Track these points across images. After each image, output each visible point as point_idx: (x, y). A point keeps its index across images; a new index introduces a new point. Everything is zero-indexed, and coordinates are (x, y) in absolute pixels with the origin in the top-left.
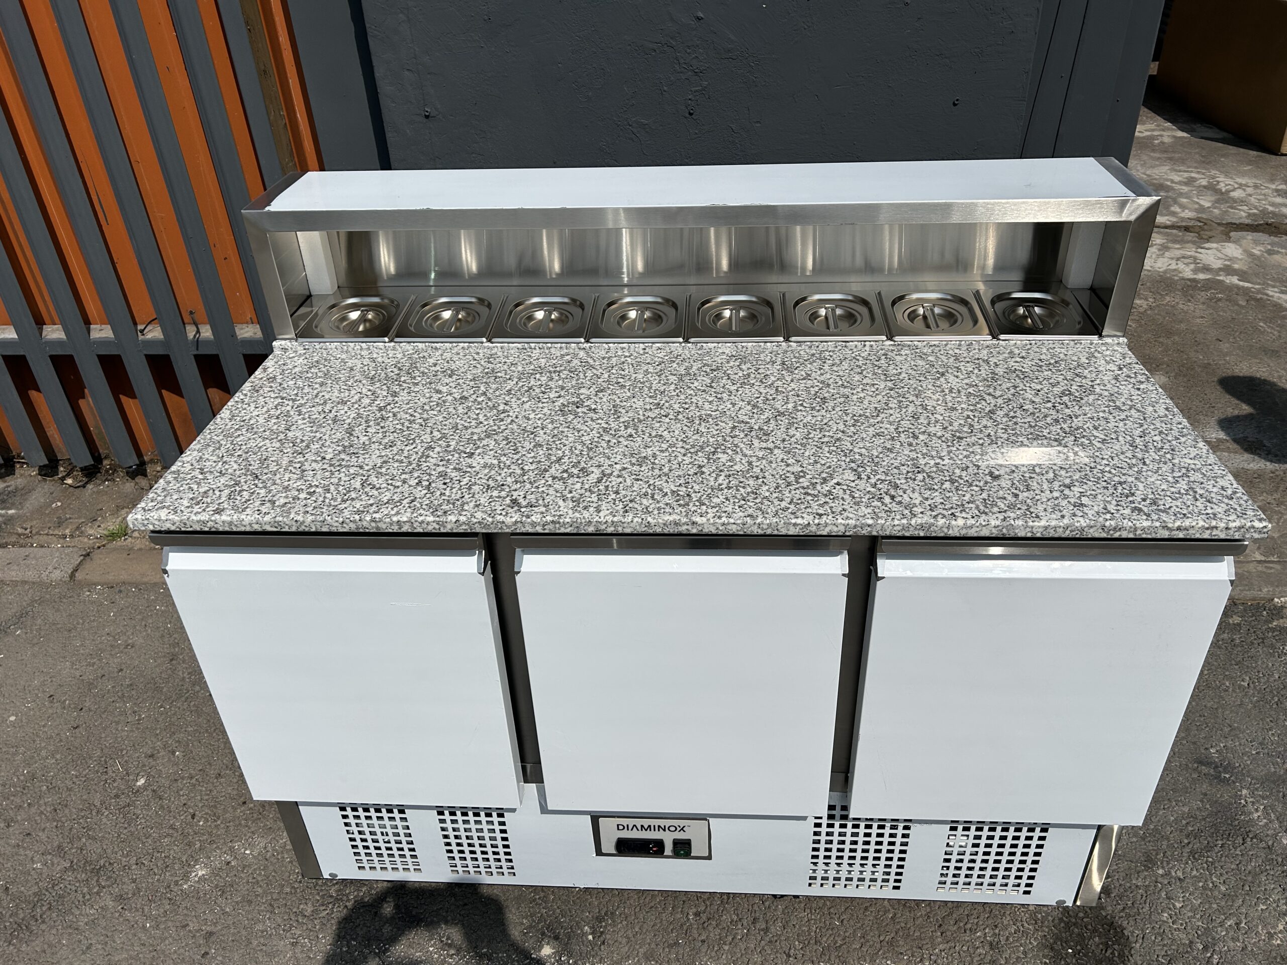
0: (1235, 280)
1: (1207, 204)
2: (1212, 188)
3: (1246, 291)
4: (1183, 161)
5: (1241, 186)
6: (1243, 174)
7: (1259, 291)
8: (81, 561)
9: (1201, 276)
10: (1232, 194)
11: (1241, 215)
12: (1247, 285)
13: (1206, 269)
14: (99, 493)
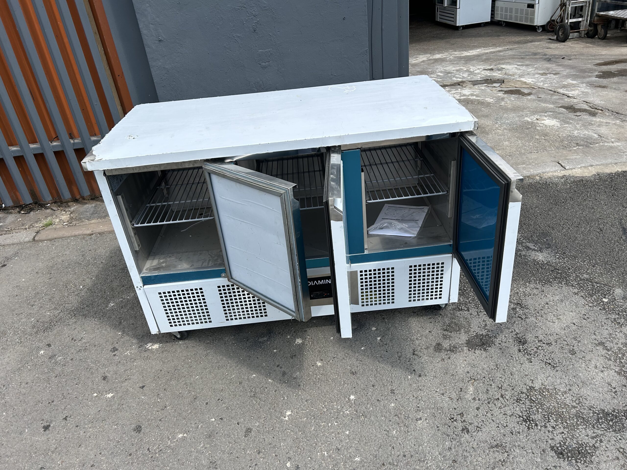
0: (474, 97)
1: (466, 76)
2: (467, 71)
3: (478, 100)
4: (457, 64)
5: (478, 69)
6: (480, 65)
7: (483, 100)
8: (36, 235)
9: (462, 98)
10: (475, 72)
11: (478, 78)
12: (478, 98)
13: (464, 95)
14: (36, 214)
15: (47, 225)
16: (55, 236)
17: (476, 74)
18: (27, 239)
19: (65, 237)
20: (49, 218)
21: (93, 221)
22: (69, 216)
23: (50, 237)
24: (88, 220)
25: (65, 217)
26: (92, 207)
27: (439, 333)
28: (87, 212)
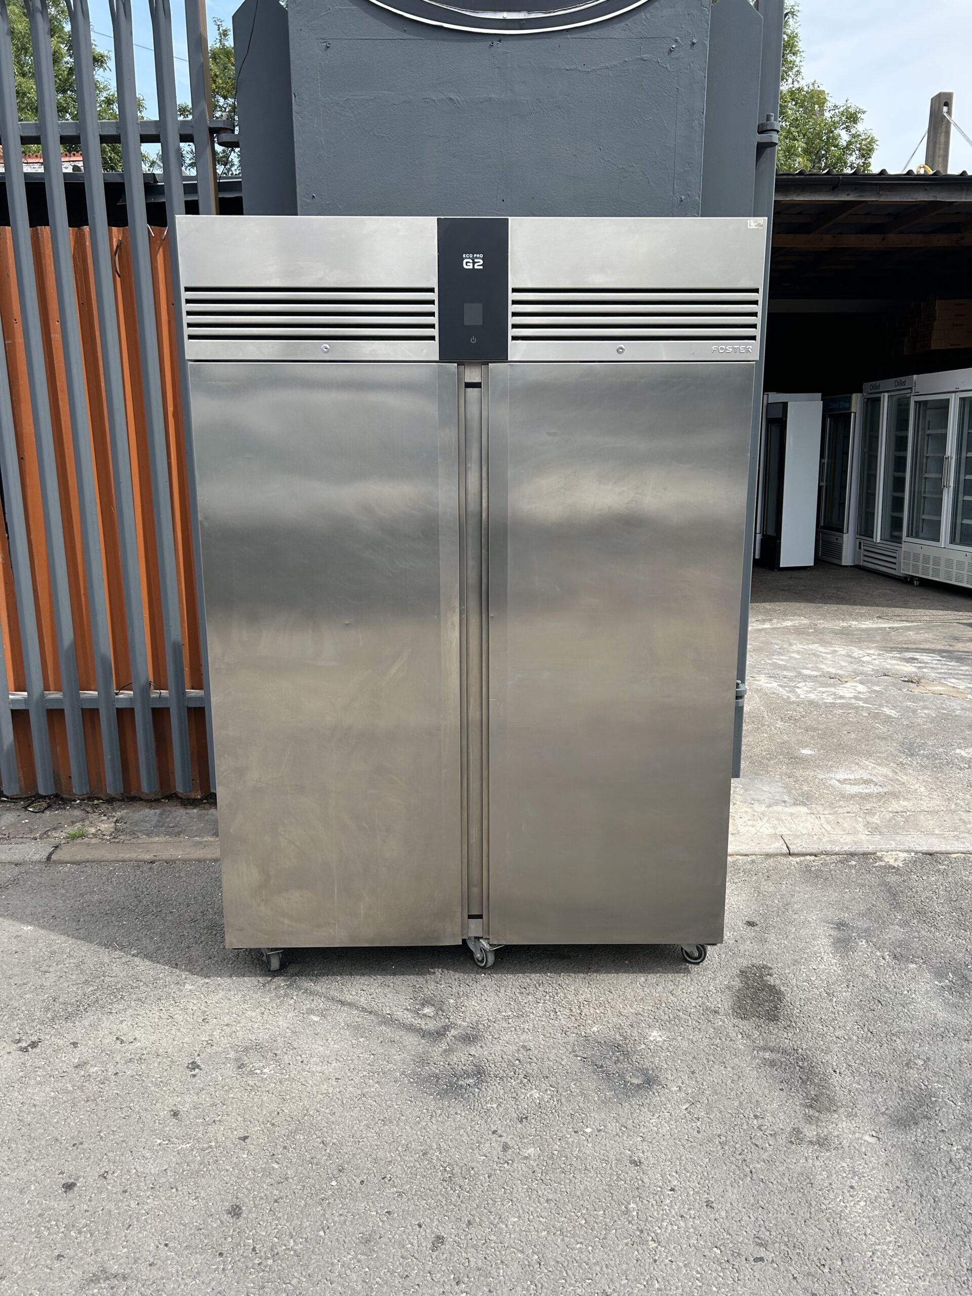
0: (861, 703)
1: (844, 665)
2: (848, 655)
3: (868, 708)
5: (869, 655)
7: (876, 709)
8: (53, 851)
9: (838, 701)
12: (868, 705)
13: (841, 697)
14: (56, 815)
15: (73, 837)
16: (88, 857)
17: (863, 662)
18: (37, 857)
19: (104, 861)
20: (78, 824)
21: (157, 839)
22: (113, 824)
23: (78, 858)
24: (147, 835)
25: (107, 825)
26: (155, 814)
27: (798, 1111)
28: (146, 822)
